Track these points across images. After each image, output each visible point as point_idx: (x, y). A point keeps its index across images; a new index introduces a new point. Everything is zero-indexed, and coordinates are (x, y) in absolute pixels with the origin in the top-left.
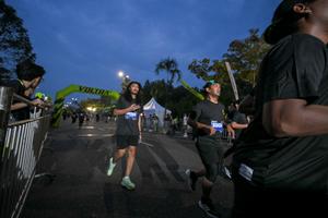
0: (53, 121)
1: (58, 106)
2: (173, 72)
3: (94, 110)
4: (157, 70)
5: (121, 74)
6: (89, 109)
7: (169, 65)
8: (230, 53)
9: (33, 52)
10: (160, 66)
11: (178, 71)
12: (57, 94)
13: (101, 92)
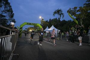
0: (20, 35)
1: (21, 30)
2: (60, 15)
3: (32, 31)
4: (54, 14)
5: (40, 17)
6: (30, 30)
7: (58, 12)
8: (87, 3)
9: (13, 13)
10: (55, 13)
11: (62, 14)
12: (20, 26)
13: (34, 24)
